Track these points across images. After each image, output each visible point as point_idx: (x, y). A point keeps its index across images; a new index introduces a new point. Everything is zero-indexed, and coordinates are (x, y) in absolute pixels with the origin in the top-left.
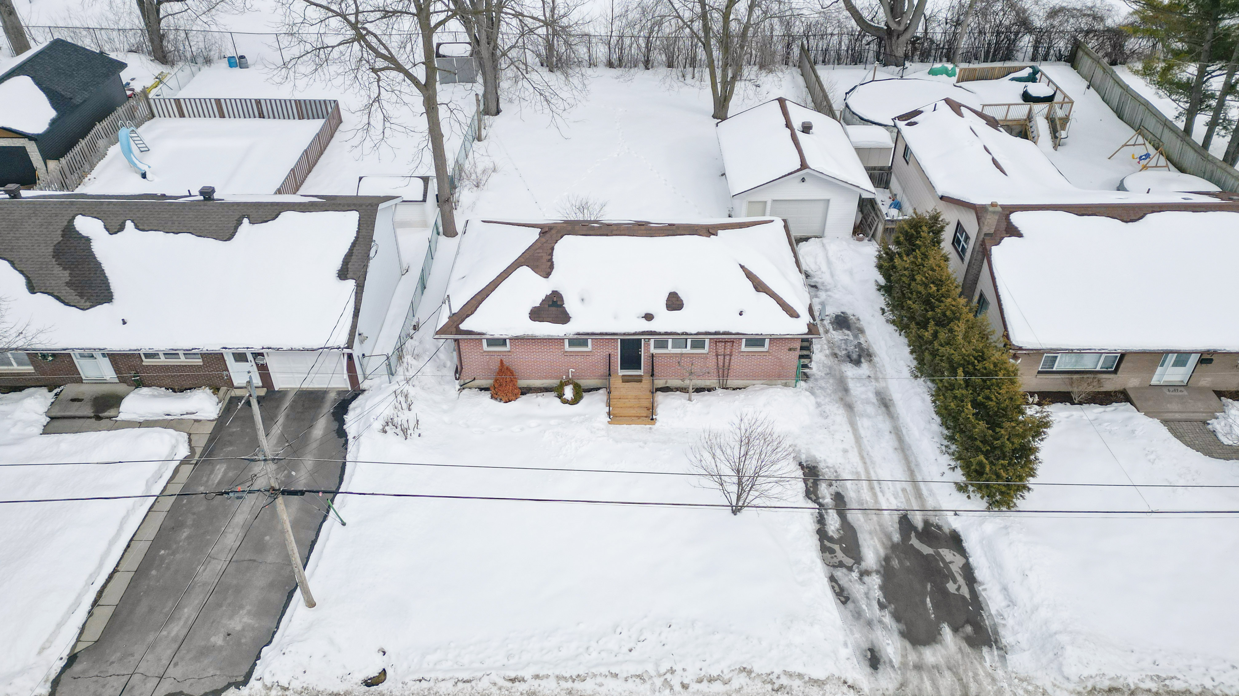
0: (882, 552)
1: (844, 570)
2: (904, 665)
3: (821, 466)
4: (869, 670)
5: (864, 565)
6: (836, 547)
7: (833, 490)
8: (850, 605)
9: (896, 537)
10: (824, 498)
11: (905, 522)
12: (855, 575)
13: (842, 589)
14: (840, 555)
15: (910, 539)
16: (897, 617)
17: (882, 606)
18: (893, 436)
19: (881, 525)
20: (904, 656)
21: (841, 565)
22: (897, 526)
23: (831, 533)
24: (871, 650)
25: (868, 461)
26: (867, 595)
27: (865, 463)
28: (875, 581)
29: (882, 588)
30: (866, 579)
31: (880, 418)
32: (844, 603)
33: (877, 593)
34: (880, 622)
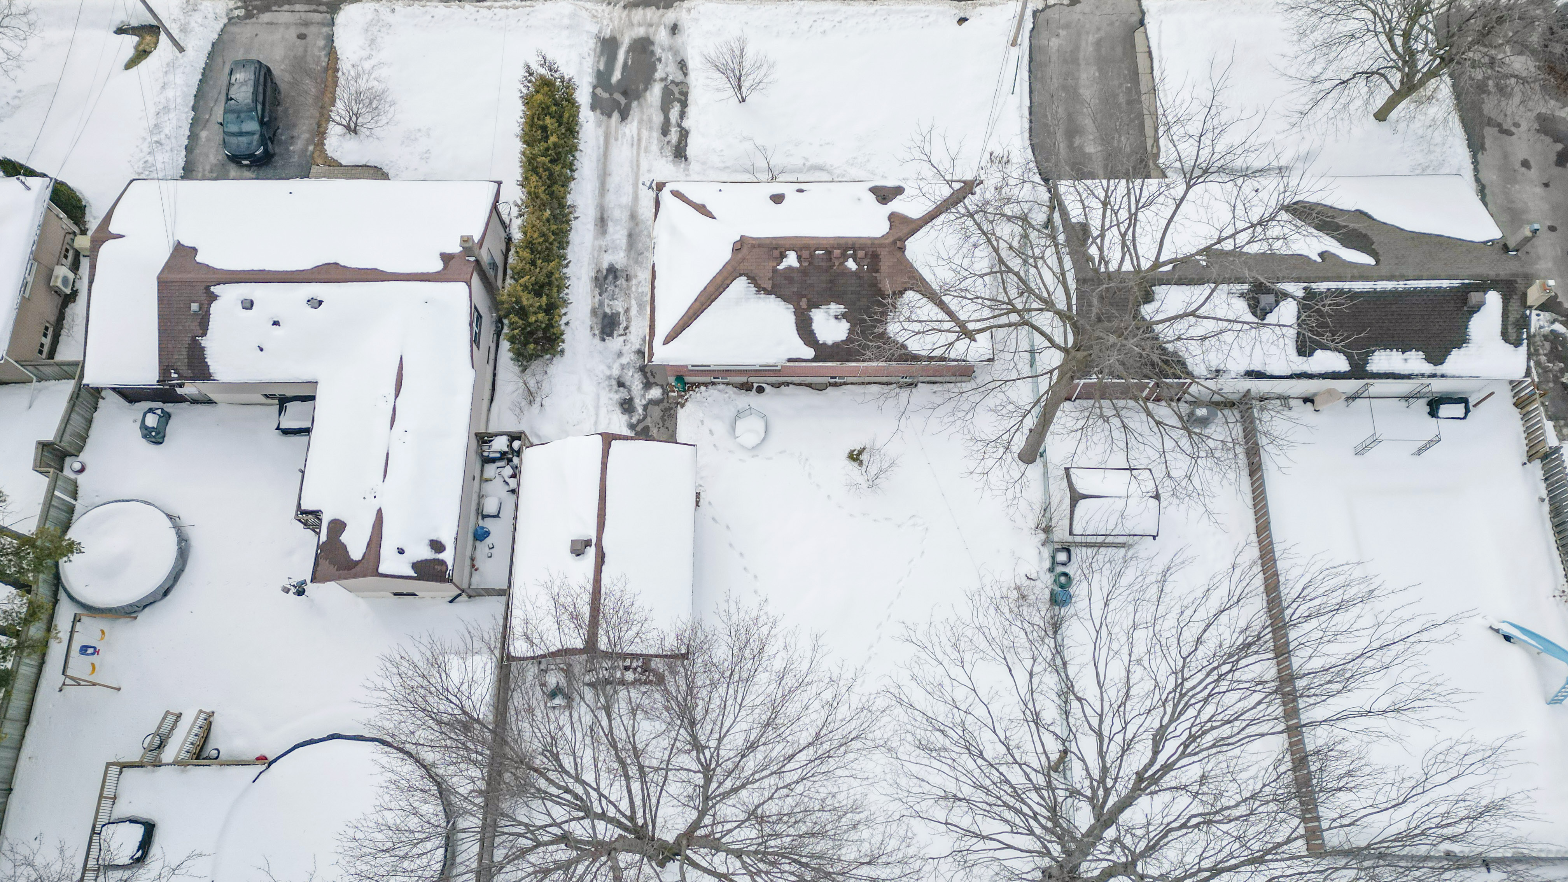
0: (648, 93)
1: (676, 80)
2: (658, 25)
3: (671, 158)
4: (679, 23)
5: (663, 84)
6: (677, 95)
7: (668, 138)
8: (679, 59)
9: (635, 104)
10: (676, 131)
11: (624, 116)
12: (670, 78)
13: (682, 69)
14: (676, 91)
15: (626, 104)
16: (653, 53)
17: (660, 60)
18: (607, 187)
19: (642, 112)
20: (656, 30)
21: (677, 84)
22: (631, 113)
23: (678, 105)
24: (674, 34)
25: (635, 162)
26: (667, 66)
27: (638, 161)
28: (658, 75)
29: (655, 70)
30: (664, 76)
31: (611, 205)
32: (683, 60)
33: (660, 67)
34: (663, 50)
